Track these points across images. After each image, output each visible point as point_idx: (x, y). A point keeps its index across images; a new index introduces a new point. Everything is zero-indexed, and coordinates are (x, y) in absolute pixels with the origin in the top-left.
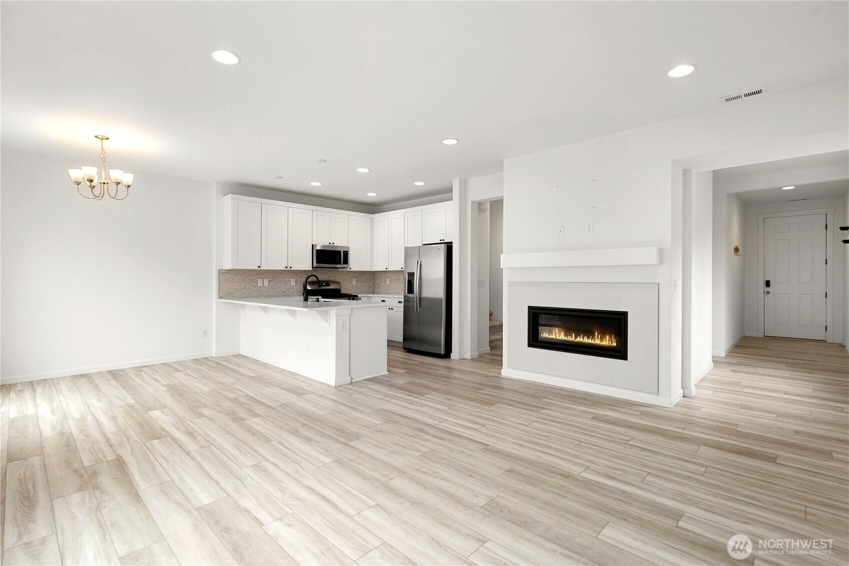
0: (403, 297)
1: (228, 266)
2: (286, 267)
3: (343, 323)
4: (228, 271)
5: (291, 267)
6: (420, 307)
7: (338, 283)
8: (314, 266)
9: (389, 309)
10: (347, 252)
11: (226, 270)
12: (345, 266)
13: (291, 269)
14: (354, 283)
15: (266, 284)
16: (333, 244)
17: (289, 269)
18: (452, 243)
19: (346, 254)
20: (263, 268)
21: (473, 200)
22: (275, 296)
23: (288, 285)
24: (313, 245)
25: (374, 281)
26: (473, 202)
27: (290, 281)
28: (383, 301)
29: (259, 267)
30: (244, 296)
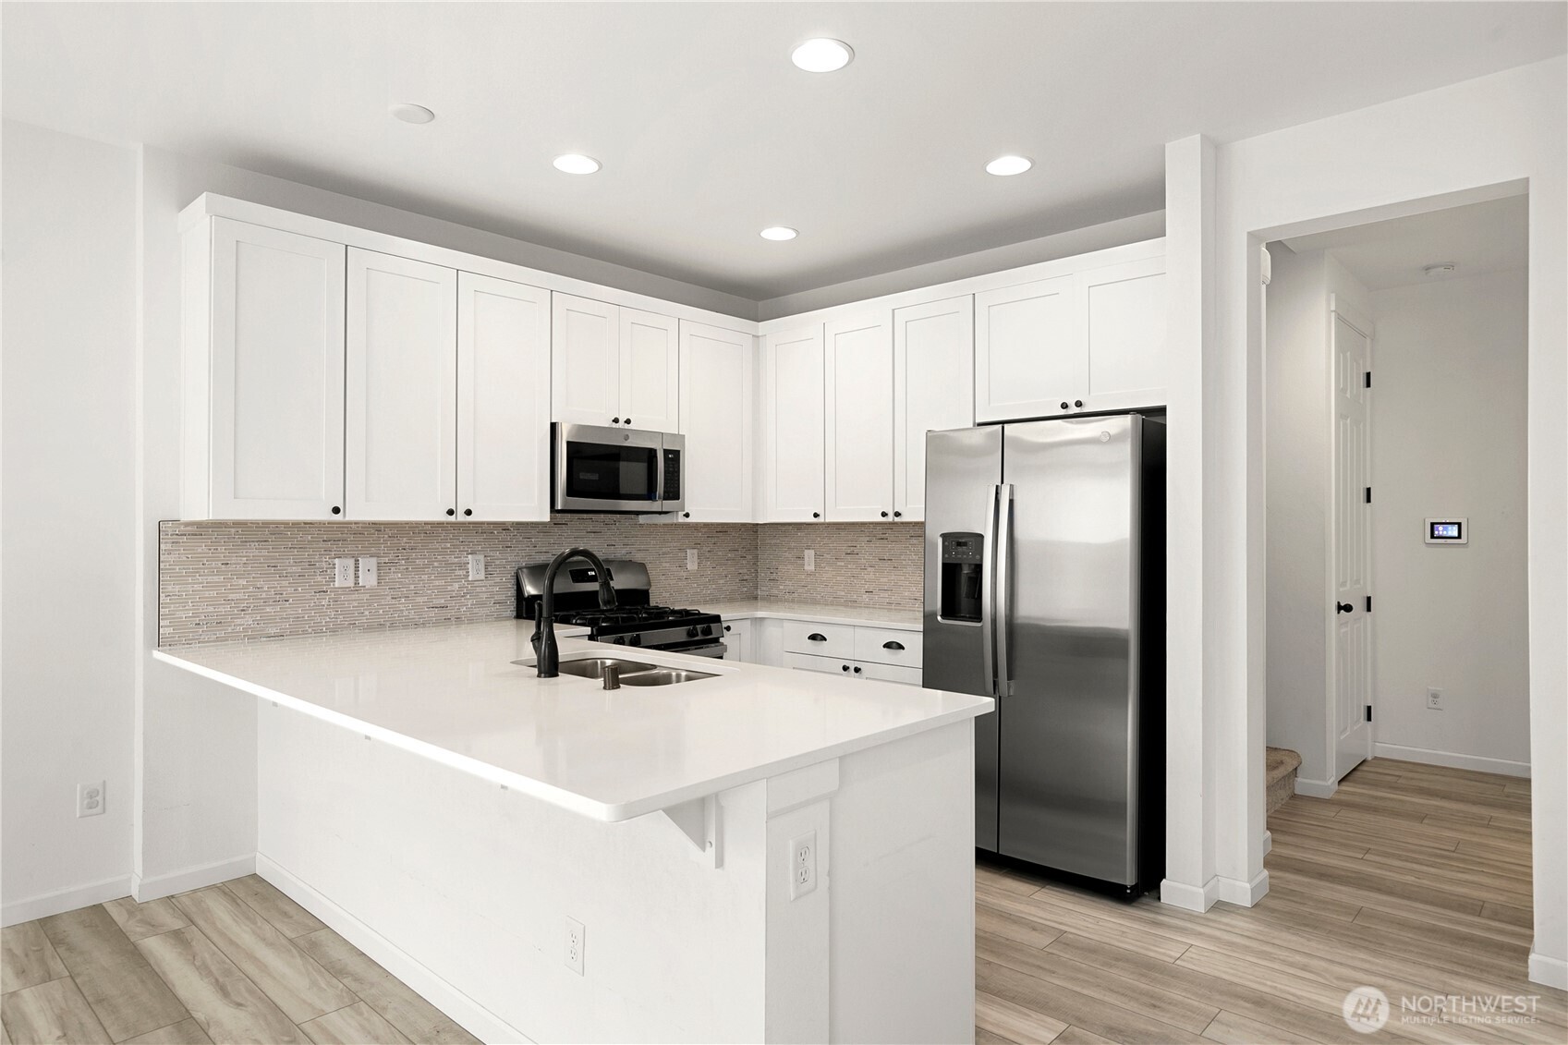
0: (921, 627)
1: (199, 509)
2: (451, 512)
3: (802, 853)
4: (201, 530)
5: (469, 512)
6: (1010, 678)
7: (641, 568)
8: (559, 507)
9: (845, 668)
10: (677, 453)
11: (187, 524)
12: (669, 505)
13: (469, 519)
14: (692, 565)
15: (368, 579)
16: (628, 422)
17: (461, 517)
18: (1161, 411)
19: (674, 458)
20: (353, 514)
21: (1251, 229)
22: (406, 627)
23: (458, 578)
24: (553, 426)
25: (756, 557)
26: (1254, 237)
27: (463, 566)
28: (813, 637)
29: (336, 510)
30: (272, 631)
